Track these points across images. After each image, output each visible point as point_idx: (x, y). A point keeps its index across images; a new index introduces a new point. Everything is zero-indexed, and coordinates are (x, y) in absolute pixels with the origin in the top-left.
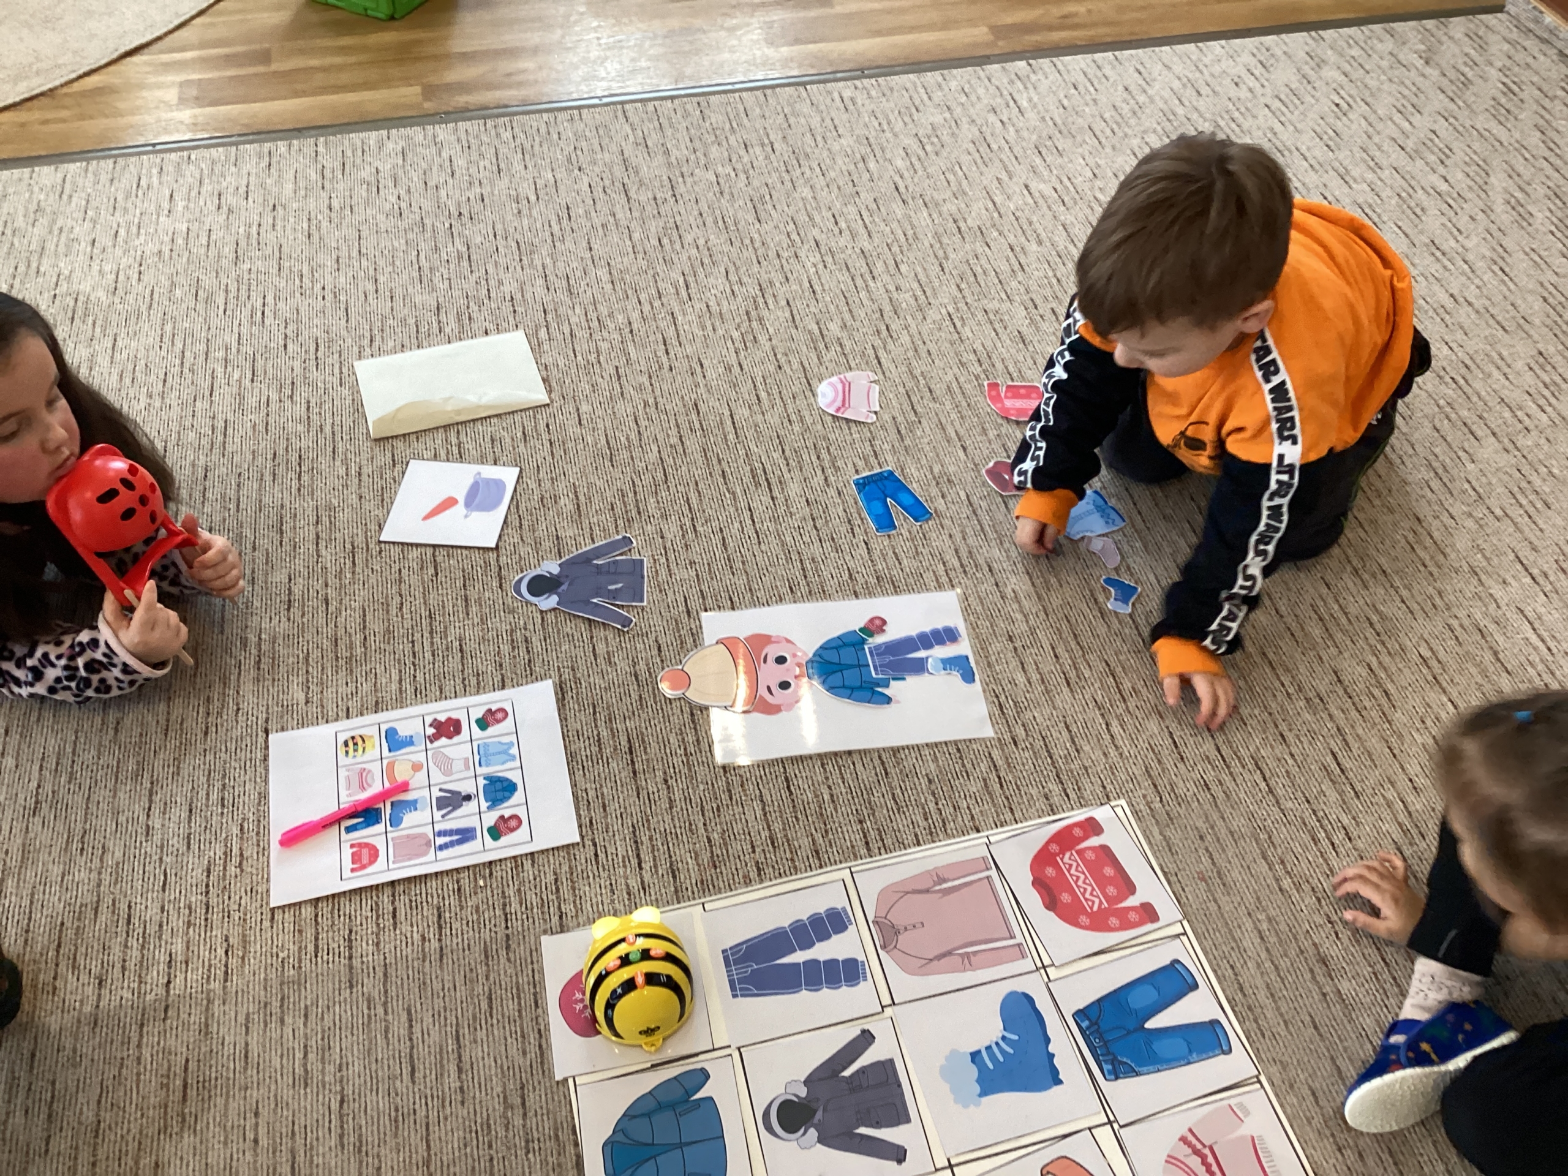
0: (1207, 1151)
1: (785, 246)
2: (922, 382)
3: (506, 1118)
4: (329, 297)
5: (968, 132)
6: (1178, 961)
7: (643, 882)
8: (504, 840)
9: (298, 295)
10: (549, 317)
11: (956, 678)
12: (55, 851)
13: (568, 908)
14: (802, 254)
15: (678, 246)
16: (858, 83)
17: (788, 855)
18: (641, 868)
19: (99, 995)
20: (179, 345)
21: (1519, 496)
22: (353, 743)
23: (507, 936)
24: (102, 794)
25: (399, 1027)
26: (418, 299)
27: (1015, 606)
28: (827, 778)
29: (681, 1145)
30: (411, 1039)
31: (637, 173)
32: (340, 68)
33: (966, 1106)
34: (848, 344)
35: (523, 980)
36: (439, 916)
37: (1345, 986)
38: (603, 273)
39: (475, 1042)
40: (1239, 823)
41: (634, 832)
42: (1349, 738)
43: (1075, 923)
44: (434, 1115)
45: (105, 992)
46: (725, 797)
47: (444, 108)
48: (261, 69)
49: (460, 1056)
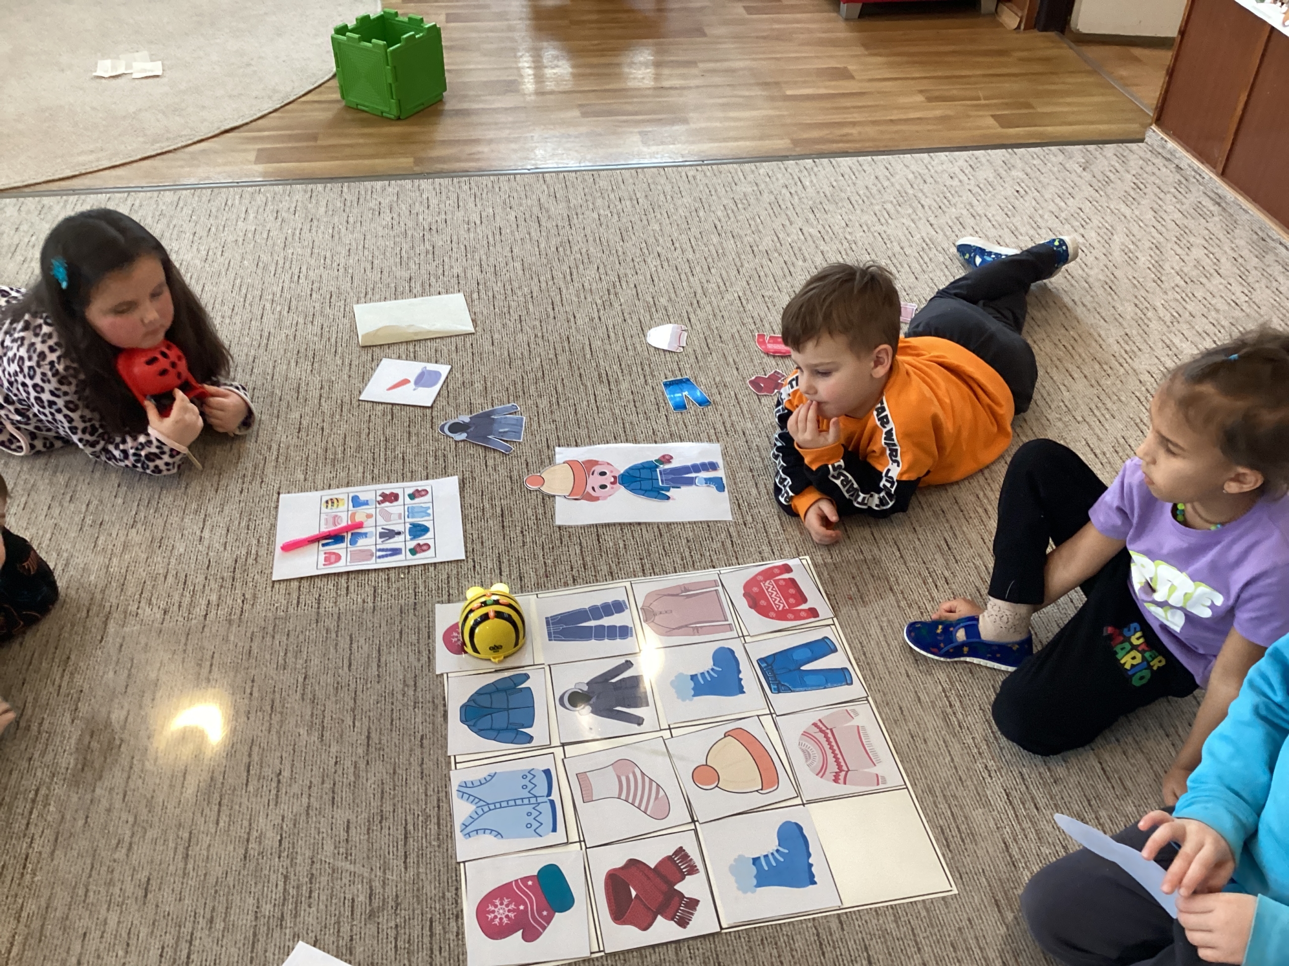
0: (828, 731)
1: (638, 255)
2: (716, 332)
3: (404, 691)
4: (342, 270)
5: (767, 198)
6: (826, 638)
8: (418, 556)
9: (322, 268)
10: (480, 287)
11: (713, 489)
12: (144, 547)
13: (454, 592)
14: (649, 260)
15: (568, 252)
16: (699, 168)
17: (593, 573)
18: (501, 574)
19: (164, 619)
20: (244, 291)
21: (1095, 411)
22: (331, 502)
23: (415, 603)
24: (174, 519)
25: (344, 643)
26: (398, 274)
27: (757, 453)
28: (623, 536)
29: (508, 709)
30: (350, 650)
31: (547, 211)
32: (362, 145)
33: (684, 700)
34: (670, 310)
35: (422, 625)
36: (375, 591)
38: (518, 265)
39: (390, 653)
41: (499, 557)
42: (957, 533)
43: (767, 616)
44: (360, 687)
45: (167, 617)
46: (558, 543)
47: (428, 171)
48: (312, 144)
49: (379, 661)
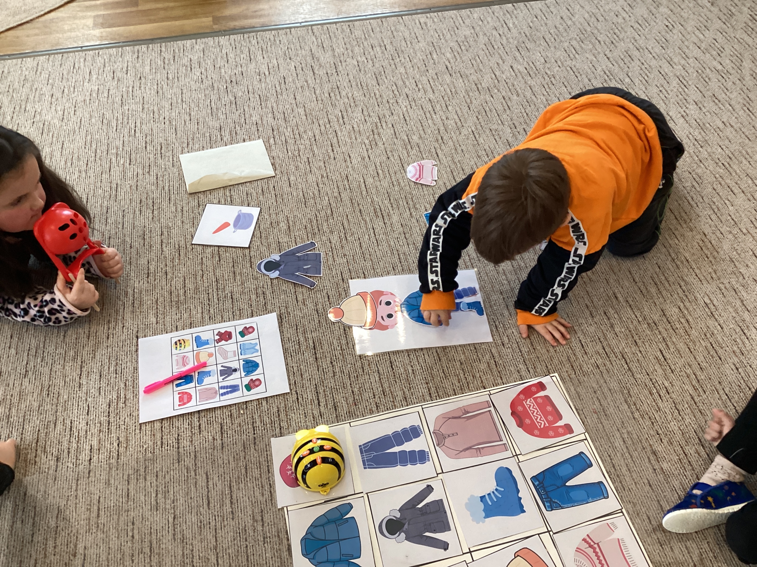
0: (596, 546)
1: (391, 97)
2: (459, 165)
3: (254, 526)
4: (167, 123)
5: (482, 39)
6: (582, 453)
7: (320, 412)
8: (253, 391)
9: (152, 121)
10: (275, 133)
11: (474, 313)
12: (35, 395)
13: (284, 424)
14: (400, 101)
15: (338, 97)
16: (428, 15)
17: (392, 400)
18: (319, 405)
19: (57, 465)
20: (94, 146)
22: (179, 343)
23: (255, 438)
24: (58, 367)
25: (202, 481)
26: (211, 123)
27: (504, 277)
28: (411, 362)
29: (339, 540)
30: (208, 488)
31: (318, 60)
32: (172, 8)
33: (478, 523)
34: (422, 146)
35: (262, 459)
36: (222, 428)
37: (665, 466)
38: (301, 111)
39: (239, 489)
40: (614, 385)
41: (316, 388)
42: (669, 344)
43: (532, 434)
44: (218, 525)
45: (60, 464)
46: (360, 371)
47: (224, 28)
48: (134, 9)
49: (231, 497)
